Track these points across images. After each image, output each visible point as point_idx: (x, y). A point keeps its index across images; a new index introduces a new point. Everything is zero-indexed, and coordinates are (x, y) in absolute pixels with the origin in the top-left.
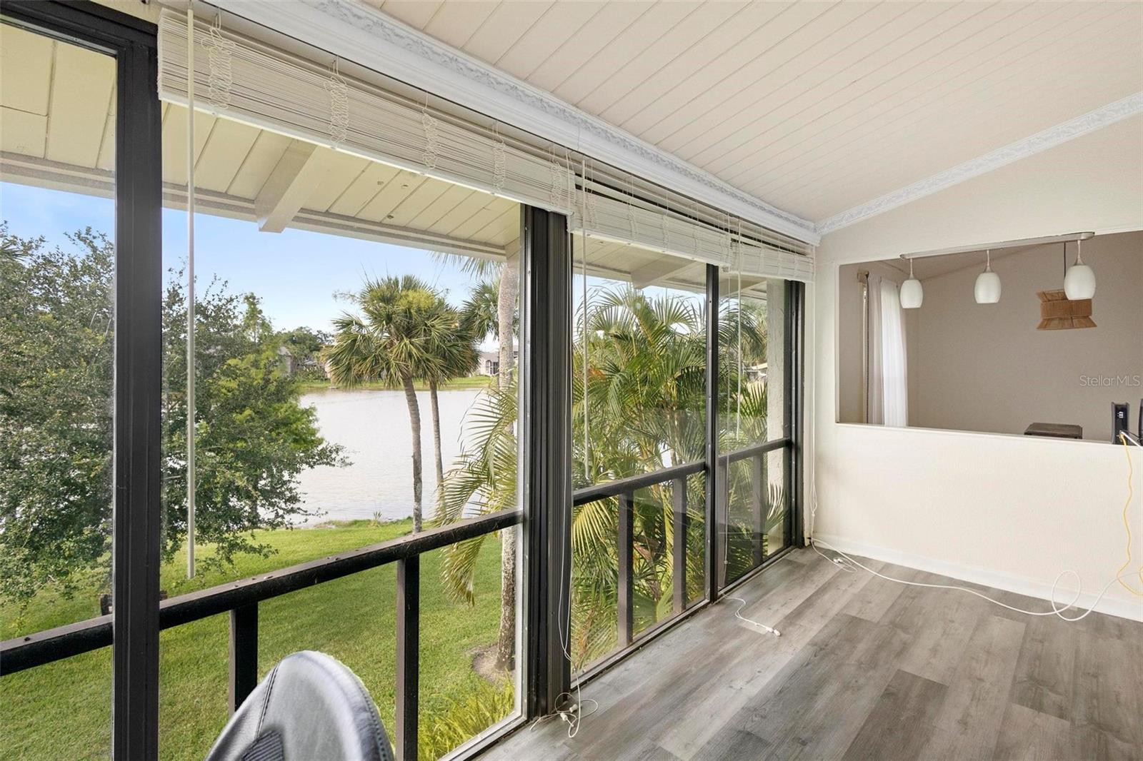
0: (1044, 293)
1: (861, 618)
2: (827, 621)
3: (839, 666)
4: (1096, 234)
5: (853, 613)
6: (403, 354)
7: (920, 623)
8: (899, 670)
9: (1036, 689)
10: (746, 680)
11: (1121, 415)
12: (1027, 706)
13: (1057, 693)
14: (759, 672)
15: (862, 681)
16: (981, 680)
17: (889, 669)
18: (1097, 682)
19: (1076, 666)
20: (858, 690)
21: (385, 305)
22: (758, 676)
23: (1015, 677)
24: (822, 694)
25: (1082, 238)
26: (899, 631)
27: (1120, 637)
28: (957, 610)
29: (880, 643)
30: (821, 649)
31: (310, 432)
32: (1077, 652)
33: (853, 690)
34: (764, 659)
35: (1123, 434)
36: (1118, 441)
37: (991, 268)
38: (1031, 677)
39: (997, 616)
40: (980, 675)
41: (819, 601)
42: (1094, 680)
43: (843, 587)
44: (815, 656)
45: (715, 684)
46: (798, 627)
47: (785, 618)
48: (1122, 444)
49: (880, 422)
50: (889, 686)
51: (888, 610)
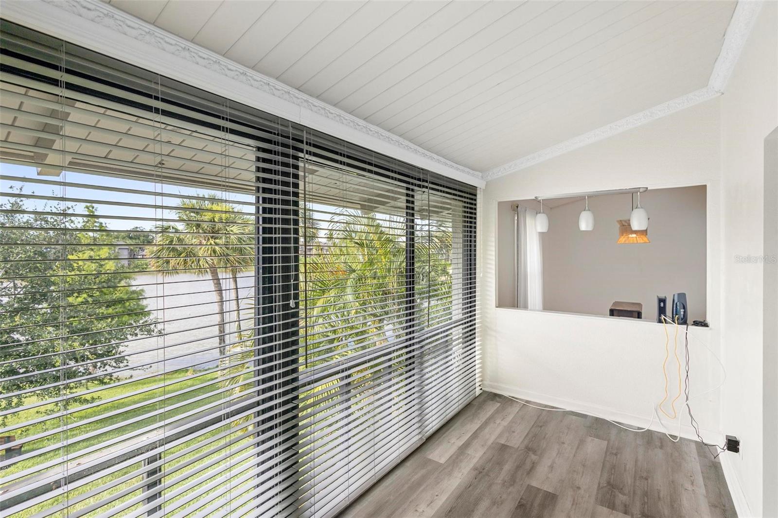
0: (621, 221)
1: (508, 445)
2: (485, 449)
3: (490, 486)
4: (648, 189)
5: (503, 442)
6: (209, 251)
7: (544, 446)
8: (528, 485)
9: (611, 492)
10: (428, 503)
11: (662, 305)
12: (605, 507)
13: (624, 494)
14: (437, 496)
15: (504, 496)
16: (579, 488)
17: (522, 485)
18: (648, 482)
19: (635, 472)
20: (502, 504)
21: (195, 215)
22: (436, 499)
23: (599, 484)
24: (477, 509)
25: (641, 191)
26: (531, 453)
27: (661, 447)
28: (567, 433)
29: (518, 464)
30: (480, 473)
31: (140, 307)
32: (636, 461)
33: (498, 504)
34: (441, 485)
35: (663, 317)
36: (660, 321)
37: (588, 208)
38: (609, 483)
39: (591, 437)
40: (578, 484)
41: (482, 434)
42: (646, 482)
43: (498, 421)
44: (476, 479)
45: (405, 509)
46: (466, 455)
47: (458, 449)
48: (663, 323)
49: (525, 307)
50: (521, 499)
51: (525, 437)
